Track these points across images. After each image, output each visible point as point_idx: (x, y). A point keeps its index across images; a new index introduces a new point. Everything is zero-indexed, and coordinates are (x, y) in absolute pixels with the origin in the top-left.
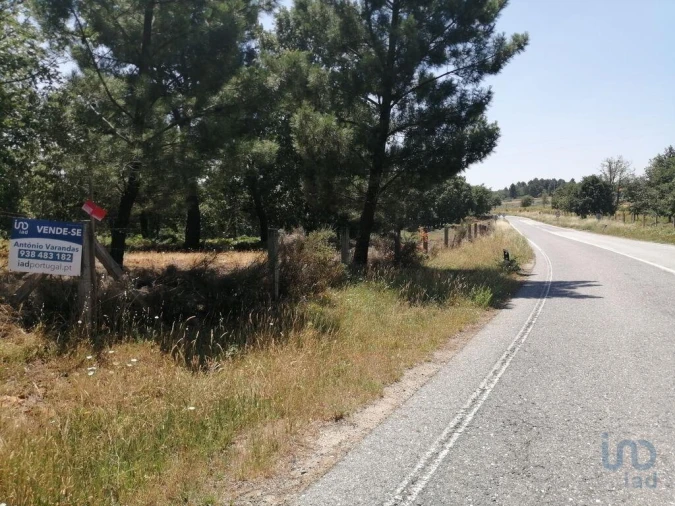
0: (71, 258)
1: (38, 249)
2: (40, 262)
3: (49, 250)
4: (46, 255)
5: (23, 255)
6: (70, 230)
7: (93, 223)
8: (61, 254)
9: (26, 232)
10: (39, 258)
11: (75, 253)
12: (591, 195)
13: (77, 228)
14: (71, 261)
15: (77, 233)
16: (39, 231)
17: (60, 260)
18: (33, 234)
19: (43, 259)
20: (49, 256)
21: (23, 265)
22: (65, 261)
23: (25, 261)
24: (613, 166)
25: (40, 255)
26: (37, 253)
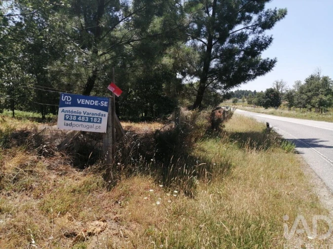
0: (101, 121)
1: (78, 115)
2: (80, 123)
3: (86, 115)
4: (83, 118)
5: (67, 118)
6: (99, 102)
7: (114, 97)
8: (94, 118)
9: (70, 103)
10: (79, 121)
11: (103, 117)
12: (270, 98)
13: (104, 101)
14: (101, 123)
15: (104, 104)
16: (79, 103)
17: (93, 122)
18: (74, 104)
19: (81, 121)
20: (85, 119)
21: (67, 125)
22: (97, 122)
23: (69, 122)
24: (278, 84)
25: (79, 119)
26: (78, 117)
